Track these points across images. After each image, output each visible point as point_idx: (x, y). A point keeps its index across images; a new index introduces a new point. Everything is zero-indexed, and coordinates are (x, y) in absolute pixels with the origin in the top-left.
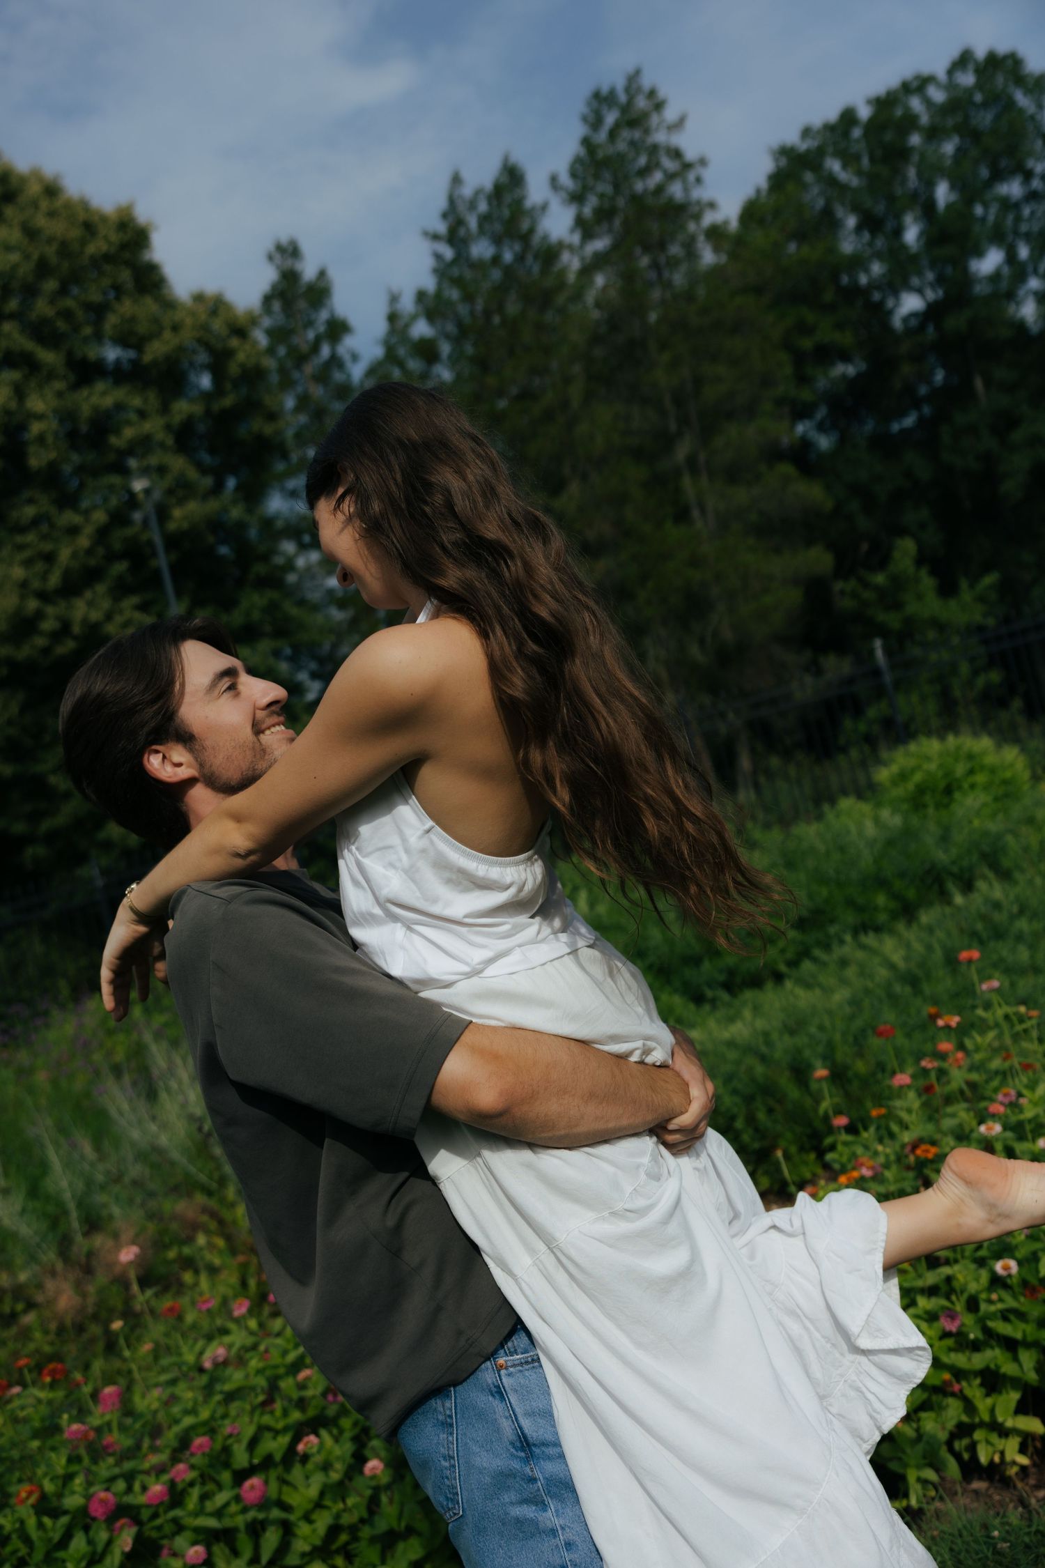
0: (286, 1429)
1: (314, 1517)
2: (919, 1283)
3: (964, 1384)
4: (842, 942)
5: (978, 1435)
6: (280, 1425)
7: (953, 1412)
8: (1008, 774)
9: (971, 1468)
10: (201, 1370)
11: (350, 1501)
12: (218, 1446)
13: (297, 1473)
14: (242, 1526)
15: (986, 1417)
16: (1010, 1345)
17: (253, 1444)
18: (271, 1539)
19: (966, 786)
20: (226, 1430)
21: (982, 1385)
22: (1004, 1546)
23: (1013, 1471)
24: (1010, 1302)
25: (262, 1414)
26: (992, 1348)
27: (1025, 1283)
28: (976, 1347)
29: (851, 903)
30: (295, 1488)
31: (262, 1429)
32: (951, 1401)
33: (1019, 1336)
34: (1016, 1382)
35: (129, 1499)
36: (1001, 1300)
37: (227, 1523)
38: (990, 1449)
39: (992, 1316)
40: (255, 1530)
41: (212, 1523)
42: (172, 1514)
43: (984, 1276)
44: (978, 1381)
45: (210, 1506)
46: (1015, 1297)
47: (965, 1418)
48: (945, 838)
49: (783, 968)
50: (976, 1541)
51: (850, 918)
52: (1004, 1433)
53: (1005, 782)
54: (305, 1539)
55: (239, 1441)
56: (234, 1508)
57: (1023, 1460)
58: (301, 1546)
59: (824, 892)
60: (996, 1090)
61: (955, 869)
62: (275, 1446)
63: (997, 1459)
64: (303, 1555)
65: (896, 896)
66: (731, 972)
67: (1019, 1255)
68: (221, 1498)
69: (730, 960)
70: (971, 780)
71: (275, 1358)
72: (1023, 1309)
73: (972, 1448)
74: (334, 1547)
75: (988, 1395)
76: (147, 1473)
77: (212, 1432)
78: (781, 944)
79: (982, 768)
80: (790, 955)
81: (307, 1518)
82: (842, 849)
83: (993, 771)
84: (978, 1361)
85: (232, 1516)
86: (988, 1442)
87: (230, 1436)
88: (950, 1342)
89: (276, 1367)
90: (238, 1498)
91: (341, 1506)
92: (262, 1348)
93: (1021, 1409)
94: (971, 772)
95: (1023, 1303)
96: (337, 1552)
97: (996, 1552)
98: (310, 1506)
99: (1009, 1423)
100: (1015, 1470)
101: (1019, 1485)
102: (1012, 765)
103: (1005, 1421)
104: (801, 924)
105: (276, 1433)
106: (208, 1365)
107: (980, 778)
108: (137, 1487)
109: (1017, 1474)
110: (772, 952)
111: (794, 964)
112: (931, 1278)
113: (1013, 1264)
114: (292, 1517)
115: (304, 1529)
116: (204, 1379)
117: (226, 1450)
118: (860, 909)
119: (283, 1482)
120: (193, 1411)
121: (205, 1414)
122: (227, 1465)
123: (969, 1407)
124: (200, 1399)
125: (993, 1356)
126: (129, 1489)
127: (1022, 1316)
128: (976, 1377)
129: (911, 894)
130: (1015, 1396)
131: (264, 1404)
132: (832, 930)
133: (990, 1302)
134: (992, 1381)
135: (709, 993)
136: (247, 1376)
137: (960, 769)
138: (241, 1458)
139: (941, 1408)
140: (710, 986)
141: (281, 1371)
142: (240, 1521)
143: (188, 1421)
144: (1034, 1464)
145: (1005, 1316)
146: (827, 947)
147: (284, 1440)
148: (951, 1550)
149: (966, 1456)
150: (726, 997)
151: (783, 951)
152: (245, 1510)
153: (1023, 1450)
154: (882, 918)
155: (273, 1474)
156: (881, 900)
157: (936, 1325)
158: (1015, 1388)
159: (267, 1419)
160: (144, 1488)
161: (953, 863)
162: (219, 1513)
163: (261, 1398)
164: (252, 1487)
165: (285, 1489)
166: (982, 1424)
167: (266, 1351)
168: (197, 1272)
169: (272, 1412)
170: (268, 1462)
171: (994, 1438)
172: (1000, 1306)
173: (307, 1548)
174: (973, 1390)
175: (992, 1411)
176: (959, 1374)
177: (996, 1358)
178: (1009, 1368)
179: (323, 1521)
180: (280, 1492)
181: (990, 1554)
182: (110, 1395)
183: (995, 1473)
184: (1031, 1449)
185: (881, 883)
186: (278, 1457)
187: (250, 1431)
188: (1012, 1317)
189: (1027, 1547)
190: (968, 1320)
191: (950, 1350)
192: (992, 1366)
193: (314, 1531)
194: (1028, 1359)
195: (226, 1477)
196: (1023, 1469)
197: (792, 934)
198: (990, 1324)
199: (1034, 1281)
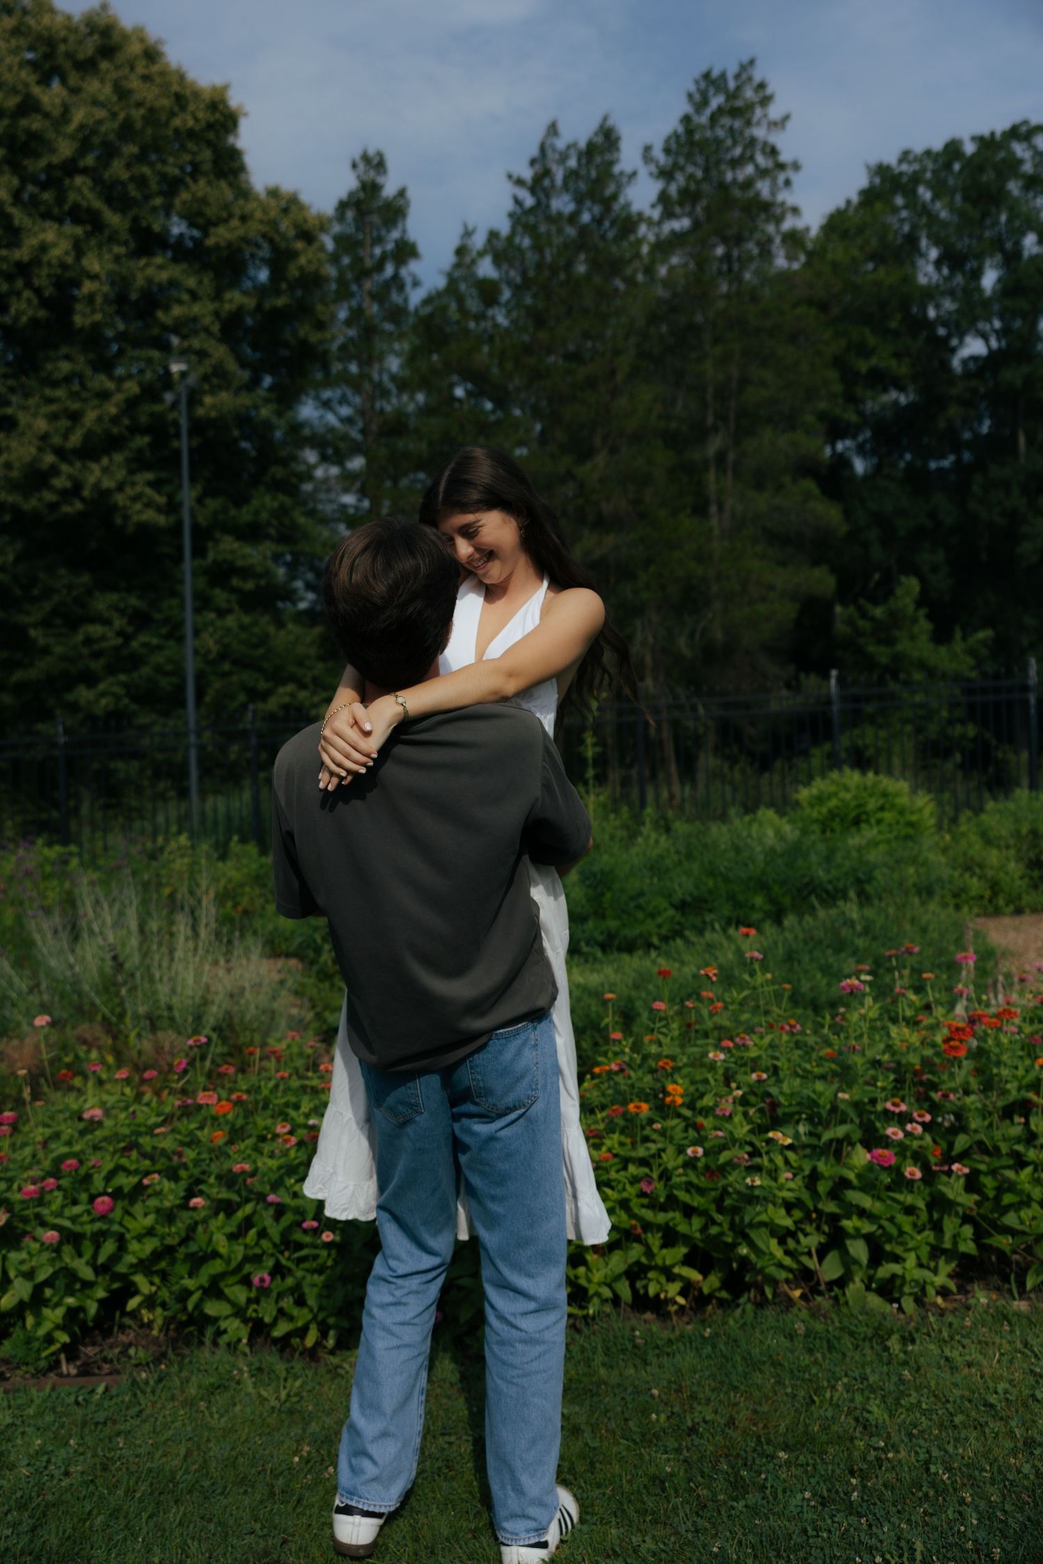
0: (136, 1172)
1: (145, 1240)
2: (633, 1154)
3: (649, 1235)
4: (713, 929)
5: (651, 1275)
6: (133, 1167)
7: (636, 1252)
8: (914, 818)
9: (643, 1303)
10: (80, 1119)
11: (173, 1229)
12: (83, 1171)
13: (138, 1209)
14: (89, 1234)
15: (659, 1261)
16: (688, 1211)
17: (109, 1177)
18: (109, 1247)
19: (873, 821)
20: (90, 1164)
21: (663, 1238)
22: (639, 1341)
23: (673, 1308)
24: (693, 1178)
25: (122, 1156)
26: (674, 1211)
27: (707, 1167)
28: (663, 1208)
29: (731, 898)
30: (135, 1218)
31: (118, 1169)
32: (635, 1245)
33: (695, 1204)
34: (686, 1239)
35: (8, 1195)
36: (686, 1175)
37: (77, 1228)
38: (658, 1287)
39: (677, 1186)
40: (98, 1239)
41: (67, 1224)
42: (38, 1210)
43: (680, 1160)
44: (660, 1235)
45: (67, 1212)
46: (698, 1177)
47: (644, 1260)
48: (828, 859)
49: (655, 941)
50: (623, 1337)
51: (727, 910)
52: (671, 1277)
53: (911, 824)
54: (134, 1253)
55: (99, 1172)
56: (85, 1218)
57: (681, 1300)
58: (130, 1259)
59: (711, 883)
60: (738, 1035)
61: (830, 887)
62: (126, 1182)
63: (662, 1296)
64: (132, 1266)
65: (772, 901)
66: (611, 936)
67: (707, 1145)
68: (77, 1210)
69: (612, 924)
70: (879, 815)
71: (140, 1118)
72: (701, 1185)
73: (646, 1287)
74: (155, 1269)
75: (664, 1246)
76: (25, 1180)
77: (81, 1162)
78: (660, 920)
79: (893, 806)
80: (664, 931)
81: (139, 1238)
82: (738, 850)
83: (902, 812)
84: (661, 1218)
85: (82, 1224)
86: (658, 1282)
87: (94, 1167)
88: (645, 1201)
89: (139, 1125)
90: (89, 1212)
91: (167, 1230)
92: (131, 1110)
93: (688, 1261)
94: (882, 809)
95: (703, 1182)
96: (157, 1272)
97: (635, 1346)
98: (144, 1231)
99: (676, 1270)
100: (675, 1307)
101: (675, 1318)
102: (920, 810)
103: (673, 1266)
104: (682, 906)
105: (129, 1173)
106: (86, 1116)
107: (888, 816)
108: (15, 1186)
109: (676, 1312)
110: (650, 926)
111: (665, 939)
112: (641, 1152)
113: (700, 1151)
114: (128, 1236)
115: (134, 1246)
116: (81, 1126)
117: (88, 1178)
118: (738, 905)
119: (127, 1212)
120: (69, 1143)
121: (77, 1148)
122: (87, 1190)
123: (649, 1253)
124: (76, 1135)
125: (674, 1217)
126: (9, 1189)
127: (701, 1191)
128: (658, 1231)
129: (787, 901)
130: (683, 1250)
131: (125, 1149)
132: (708, 918)
133: (680, 1175)
134: (670, 1237)
135: (585, 949)
136: (116, 1125)
137: (872, 804)
138: (98, 1183)
139: (627, 1249)
140: (588, 944)
141: (143, 1129)
142: (88, 1229)
143: (64, 1150)
144: (691, 1308)
145: (689, 1187)
146: (701, 932)
147: (134, 1180)
148: (604, 1340)
149: (642, 1292)
150: (599, 954)
151: (659, 926)
152: (92, 1221)
153: (683, 1293)
154: (756, 916)
155: (120, 1205)
156: (759, 900)
157: (637, 1186)
158: (685, 1244)
159: (124, 1161)
160: (20, 1189)
161: (830, 882)
162: (74, 1219)
163: (122, 1145)
164: (103, 1202)
165: (127, 1217)
166: (656, 1268)
167: (134, 1112)
168: (86, 1078)
169: (129, 1157)
170: (117, 1194)
171: (663, 1279)
172: (684, 1179)
173: (134, 1261)
174: (655, 1240)
175: (664, 1259)
176: (647, 1226)
177: (674, 1219)
178: (682, 1228)
179: (150, 1245)
180: (122, 1218)
181: (630, 1347)
182: (8, 1118)
183: (657, 1306)
184: (691, 1296)
185: (762, 885)
186: (126, 1190)
187: (109, 1166)
188: (693, 1191)
189: (657, 1347)
190: (659, 1186)
191: (643, 1206)
192: (671, 1224)
193: (142, 1250)
194: (697, 1222)
195: (84, 1197)
196: (682, 1307)
197: (671, 912)
198: (676, 1192)
199: (713, 1167)
